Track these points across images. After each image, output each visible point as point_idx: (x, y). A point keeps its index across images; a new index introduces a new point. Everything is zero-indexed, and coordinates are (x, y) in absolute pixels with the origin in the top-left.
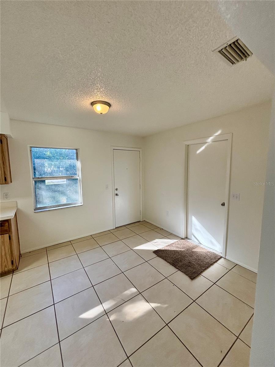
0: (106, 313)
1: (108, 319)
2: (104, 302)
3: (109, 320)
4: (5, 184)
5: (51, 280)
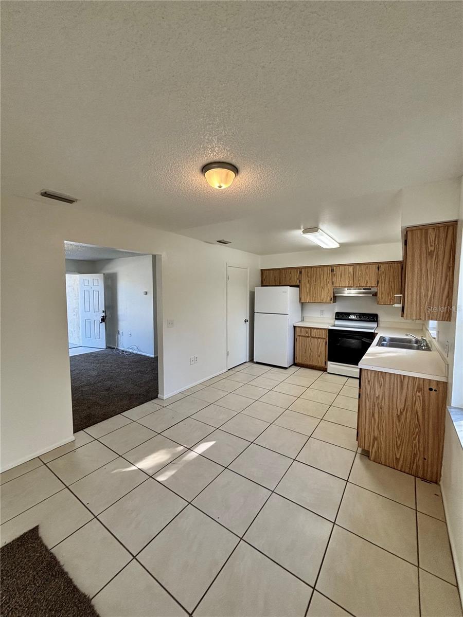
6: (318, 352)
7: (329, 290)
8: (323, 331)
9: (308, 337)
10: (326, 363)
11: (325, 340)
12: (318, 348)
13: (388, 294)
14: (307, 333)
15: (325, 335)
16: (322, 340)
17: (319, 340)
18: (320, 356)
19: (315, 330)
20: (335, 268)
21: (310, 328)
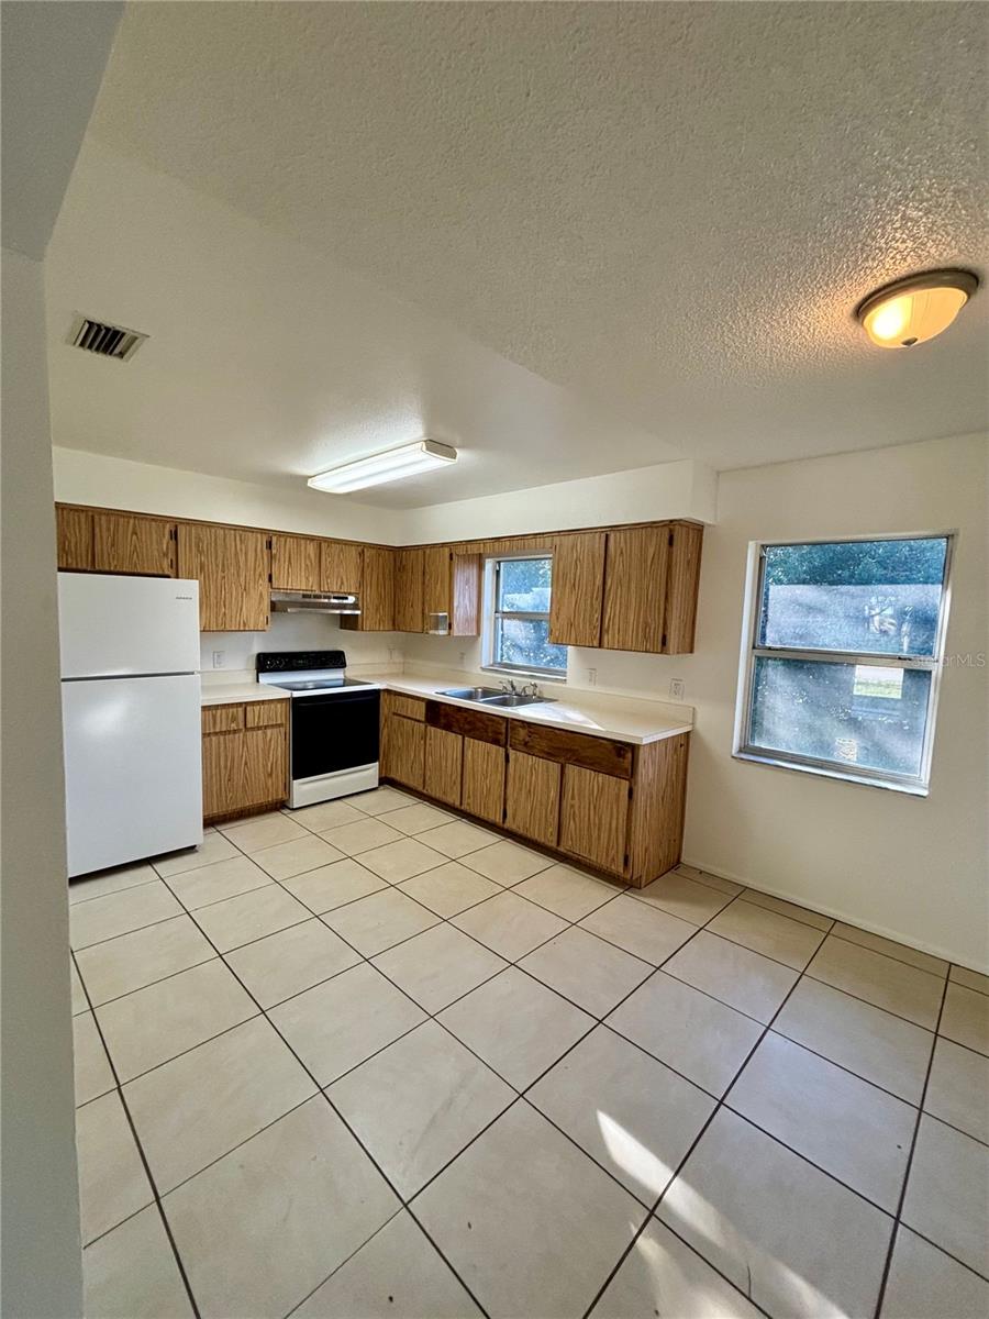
0: (654, 1209)
1: (635, 1231)
2: (687, 1180)
3: (637, 1236)
4: (661, 653)
5: (658, 969)
6: (265, 766)
7: (261, 594)
8: (279, 706)
9: (235, 731)
10: (287, 788)
11: (282, 730)
12: (266, 758)
13: (377, 610)
14: (234, 719)
15: (283, 715)
16: (275, 730)
17: (269, 732)
18: (270, 775)
19: (257, 708)
20: (274, 539)
21: (240, 704)
